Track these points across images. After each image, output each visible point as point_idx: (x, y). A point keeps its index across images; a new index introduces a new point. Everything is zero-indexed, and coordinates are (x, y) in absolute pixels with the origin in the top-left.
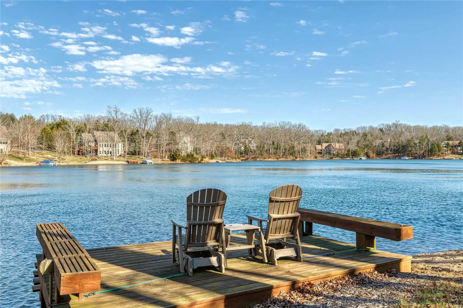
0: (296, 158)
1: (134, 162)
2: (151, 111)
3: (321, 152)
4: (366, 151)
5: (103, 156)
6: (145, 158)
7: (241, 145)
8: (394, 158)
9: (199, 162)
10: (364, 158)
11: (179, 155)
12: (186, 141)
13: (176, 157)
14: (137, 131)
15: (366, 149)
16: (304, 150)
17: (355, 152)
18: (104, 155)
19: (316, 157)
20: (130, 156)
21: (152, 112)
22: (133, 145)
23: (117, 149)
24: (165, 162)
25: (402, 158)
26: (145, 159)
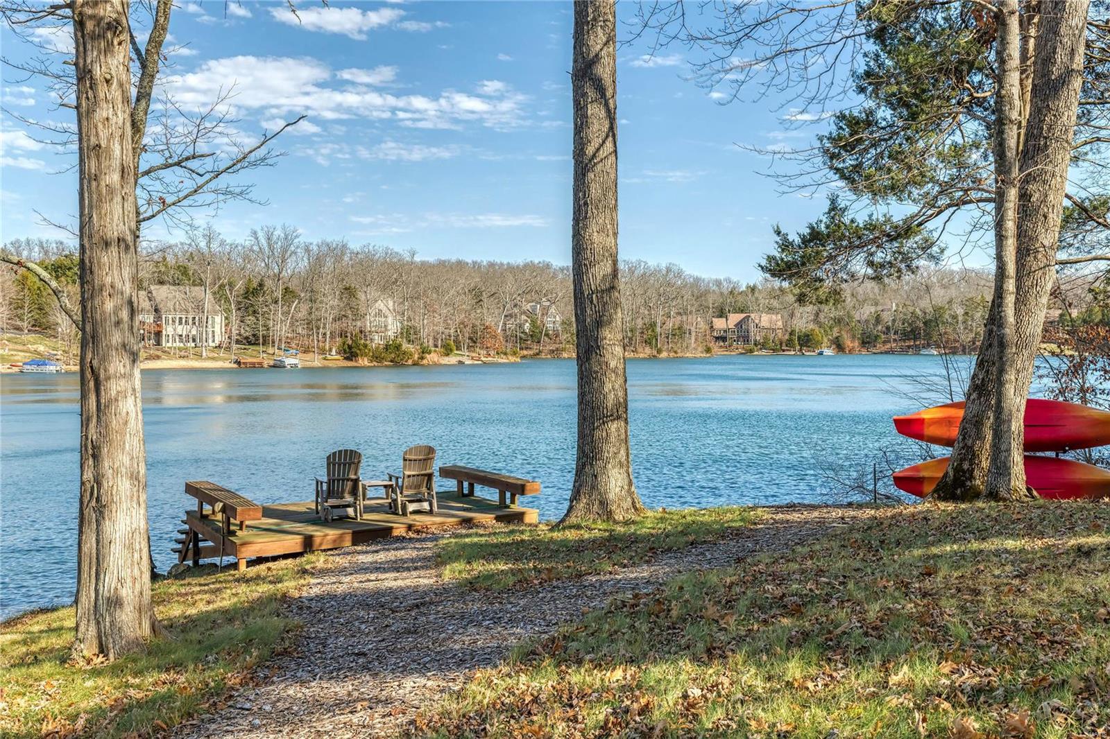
0: (659, 351)
1: (254, 363)
2: (295, 234)
3: (725, 334)
4: (835, 334)
5: (175, 348)
6: (282, 353)
7: (524, 317)
8: (904, 351)
9: (415, 364)
10: (828, 352)
11: (365, 346)
12: (384, 309)
13: (358, 351)
14: (261, 285)
15: (836, 330)
16: (680, 333)
17: (808, 336)
18: (178, 344)
19: (708, 350)
20: (243, 347)
21: (297, 237)
22: (250, 319)
23: (210, 330)
24: (330, 364)
25: (924, 352)
26: (280, 355)
